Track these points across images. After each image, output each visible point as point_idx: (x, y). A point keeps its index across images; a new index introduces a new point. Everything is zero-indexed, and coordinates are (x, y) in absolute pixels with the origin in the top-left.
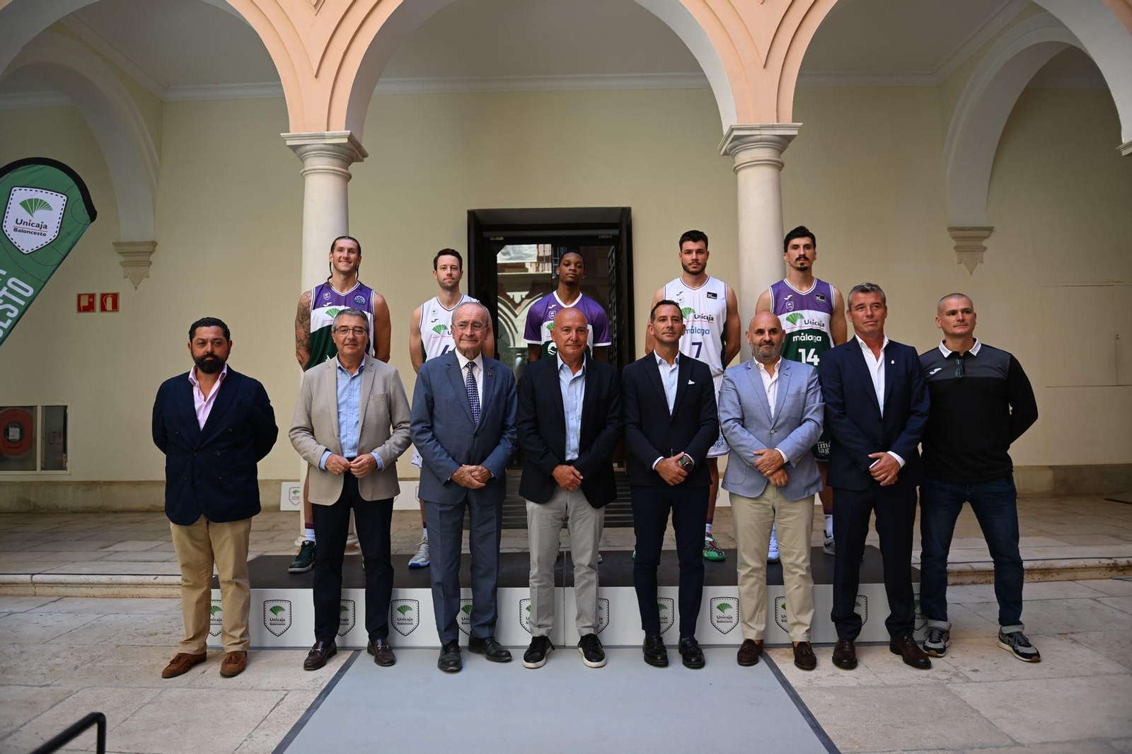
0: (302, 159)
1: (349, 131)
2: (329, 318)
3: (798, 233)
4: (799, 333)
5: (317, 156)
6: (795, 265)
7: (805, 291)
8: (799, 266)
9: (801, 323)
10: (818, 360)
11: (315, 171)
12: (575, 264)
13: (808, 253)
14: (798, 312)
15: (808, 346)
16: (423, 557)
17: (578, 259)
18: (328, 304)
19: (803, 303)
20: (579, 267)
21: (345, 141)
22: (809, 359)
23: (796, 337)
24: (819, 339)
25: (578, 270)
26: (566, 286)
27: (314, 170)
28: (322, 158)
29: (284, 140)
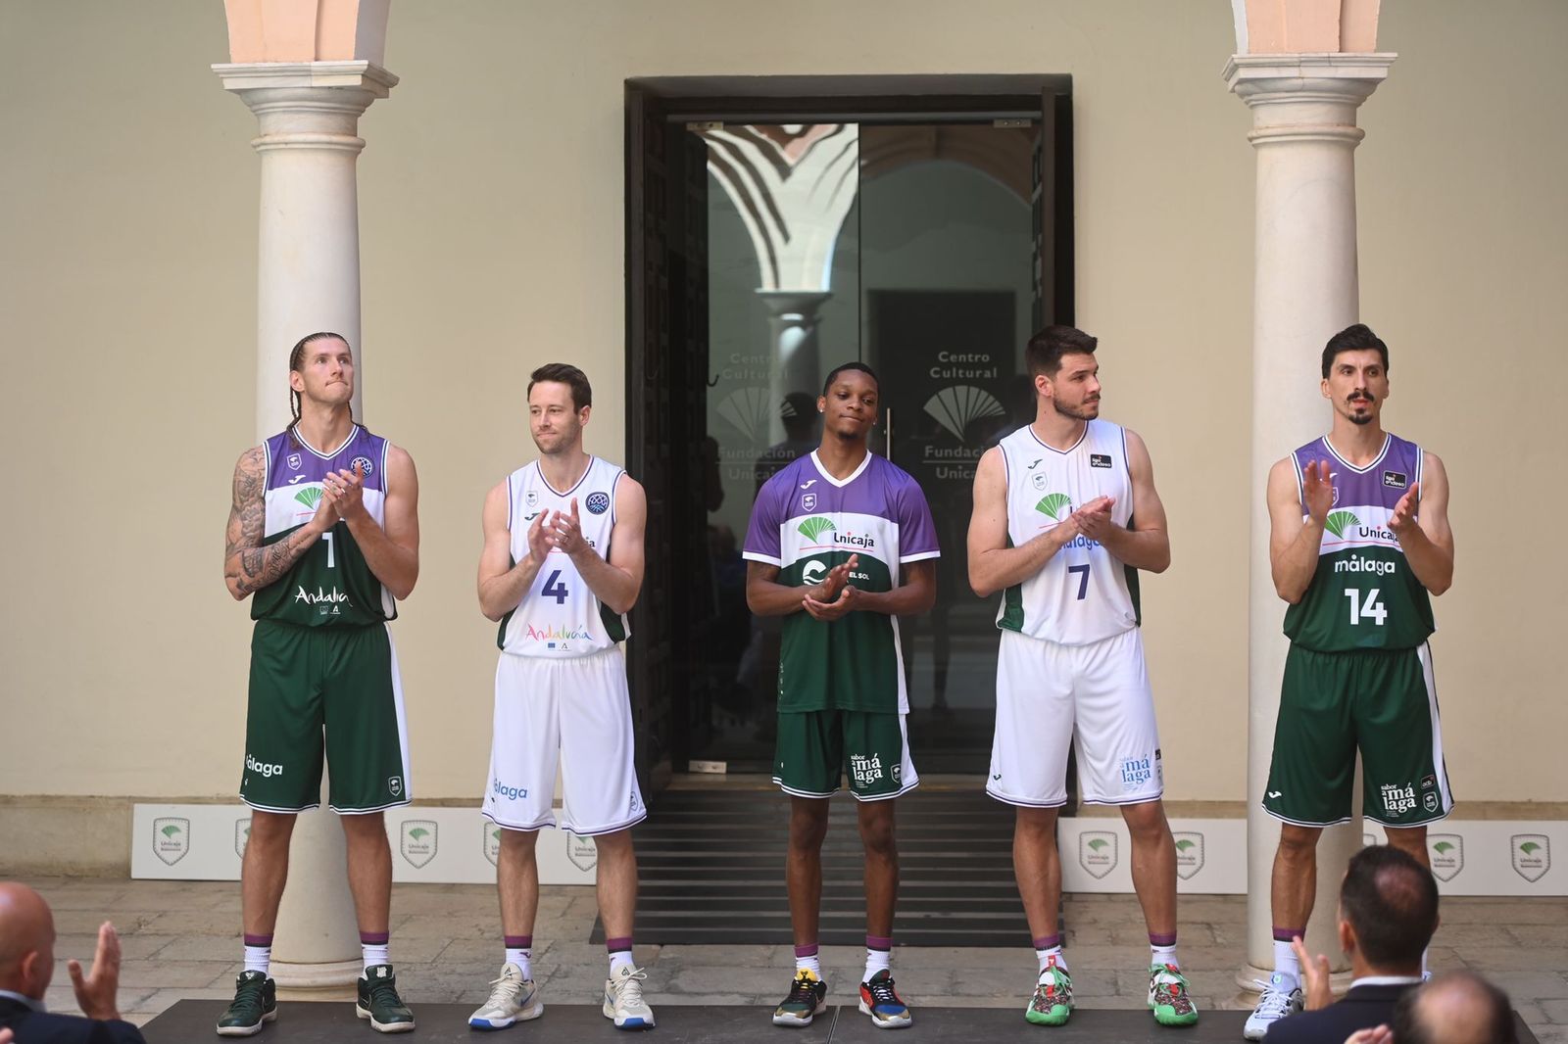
0: (259, 114)
1: (366, 62)
2: (303, 507)
3: (1353, 340)
4: (1347, 554)
5: (291, 111)
6: (1344, 410)
7: (1365, 465)
8: (1354, 413)
9: (1352, 533)
10: (1385, 614)
11: (287, 146)
12: (861, 397)
13: (1374, 382)
14: (1349, 509)
15: (1363, 582)
16: (498, 1008)
17: (868, 387)
18: (299, 478)
19: (1362, 490)
20: (869, 402)
21: (357, 81)
22: (1367, 612)
23: (1341, 563)
24: (1389, 568)
25: (867, 409)
26: (839, 442)
27: (286, 143)
28: (302, 116)
29: (218, 78)
